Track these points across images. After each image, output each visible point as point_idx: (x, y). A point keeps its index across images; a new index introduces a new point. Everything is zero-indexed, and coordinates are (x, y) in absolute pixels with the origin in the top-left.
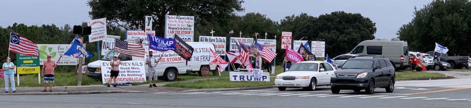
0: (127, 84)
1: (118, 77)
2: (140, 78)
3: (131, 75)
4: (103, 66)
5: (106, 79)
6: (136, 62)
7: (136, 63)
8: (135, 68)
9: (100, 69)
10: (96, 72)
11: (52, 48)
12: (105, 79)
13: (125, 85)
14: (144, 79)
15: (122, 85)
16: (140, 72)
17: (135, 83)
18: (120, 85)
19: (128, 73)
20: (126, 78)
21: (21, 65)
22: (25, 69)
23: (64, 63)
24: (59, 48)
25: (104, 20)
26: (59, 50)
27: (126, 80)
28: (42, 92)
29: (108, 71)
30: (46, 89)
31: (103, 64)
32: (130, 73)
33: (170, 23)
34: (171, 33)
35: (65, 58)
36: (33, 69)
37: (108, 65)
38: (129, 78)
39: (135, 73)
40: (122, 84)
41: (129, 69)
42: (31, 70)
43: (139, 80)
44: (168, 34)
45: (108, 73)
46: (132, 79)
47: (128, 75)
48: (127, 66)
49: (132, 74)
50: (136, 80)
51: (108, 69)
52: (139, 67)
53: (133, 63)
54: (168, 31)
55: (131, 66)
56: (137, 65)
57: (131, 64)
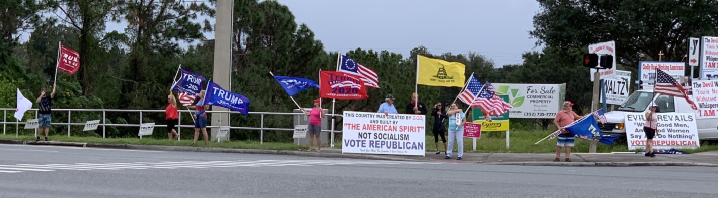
0: (674, 152)
1: (653, 139)
2: (689, 142)
3: (675, 137)
4: (629, 120)
5: (634, 141)
6: (682, 114)
7: (681, 116)
8: (681, 125)
9: (622, 125)
10: (614, 131)
11: (518, 90)
12: (631, 142)
13: (671, 152)
14: (695, 144)
15: (665, 153)
16: (688, 131)
17: (684, 149)
18: (661, 152)
19: (670, 133)
20: (667, 142)
21: (480, 117)
22: (485, 124)
23: (537, 114)
24: (529, 90)
25: (612, 44)
26: (530, 94)
27: (667, 144)
28: (554, 161)
29: (637, 129)
30: (559, 156)
31: (629, 117)
32: (673, 134)
33: (710, 50)
34: (710, 66)
35: (539, 106)
36: (498, 124)
37: (636, 119)
38: (672, 142)
39: (681, 134)
40: (664, 151)
41: (671, 126)
42: (495, 125)
43: (688, 144)
44: (706, 68)
45: (637, 132)
46: (676, 143)
47: (669, 135)
48: (667, 120)
49: (676, 134)
50: (683, 145)
51: (637, 125)
52: (688, 123)
53: (677, 116)
54: (706, 63)
55: (674, 122)
56: (684, 119)
57: (674, 118)
